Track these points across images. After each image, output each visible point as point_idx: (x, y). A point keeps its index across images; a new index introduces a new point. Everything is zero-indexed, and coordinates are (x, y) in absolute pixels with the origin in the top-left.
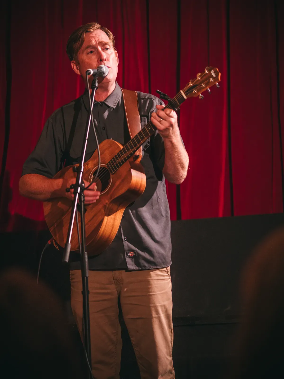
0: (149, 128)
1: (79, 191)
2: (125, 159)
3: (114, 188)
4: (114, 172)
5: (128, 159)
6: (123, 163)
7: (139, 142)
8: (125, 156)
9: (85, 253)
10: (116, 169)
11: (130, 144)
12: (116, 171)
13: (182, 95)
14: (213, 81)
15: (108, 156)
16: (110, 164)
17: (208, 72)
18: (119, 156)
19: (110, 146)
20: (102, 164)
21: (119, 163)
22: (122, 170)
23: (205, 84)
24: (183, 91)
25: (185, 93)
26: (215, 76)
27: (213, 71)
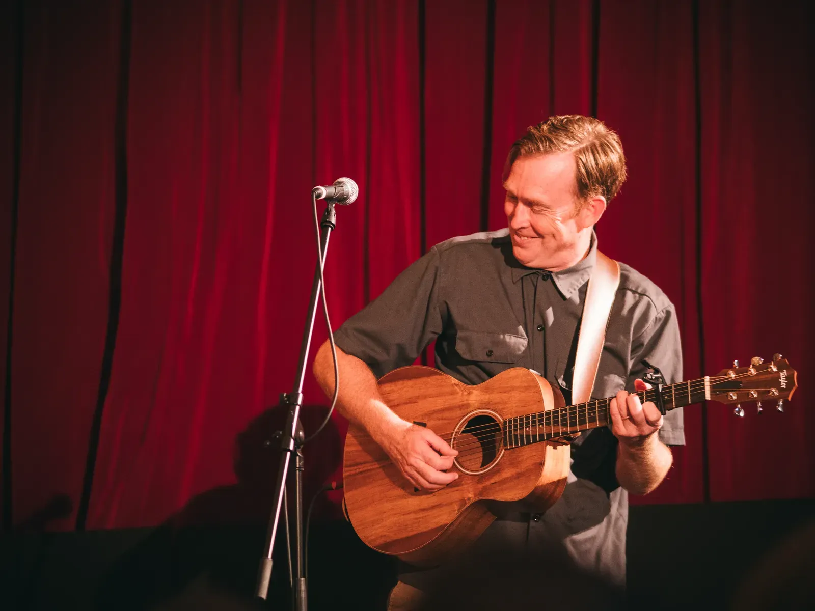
1: (291, 447)
4: (511, 447)
5: (547, 440)
7: (582, 422)
8: (545, 430)
9: (300, 581)
12: (515, 448)
13: (704, 388)
14: (777, 393)
15: (514, 405)
16: (510, 427)
17: (775, 369)
18: (534, 422)
19: (527, 388)
20: (496, 412)
21: (528, 436)
22: (527, 454)
23: (759, 393)
24: (710, 383)
25: (711, 388)
26: (785, 387)
27: (785, 372)
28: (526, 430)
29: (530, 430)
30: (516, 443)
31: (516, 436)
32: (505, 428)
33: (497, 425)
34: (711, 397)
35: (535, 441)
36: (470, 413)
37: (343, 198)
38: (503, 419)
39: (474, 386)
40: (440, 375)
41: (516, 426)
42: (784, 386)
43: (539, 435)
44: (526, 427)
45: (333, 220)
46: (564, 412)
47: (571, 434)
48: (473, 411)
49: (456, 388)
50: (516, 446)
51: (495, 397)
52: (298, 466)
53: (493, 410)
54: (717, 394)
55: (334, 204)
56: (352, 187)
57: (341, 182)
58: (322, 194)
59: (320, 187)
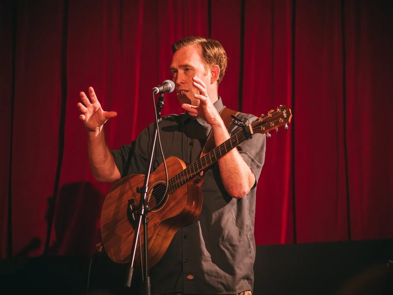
0: (213, 156)
2: (184, 181)
3: (168, 208)
4: (172, 192)
5: (186, 182)
6: (181, 185)
7: (200, 167)
8: (185, 178)
9: (147, 278)
10: (173, 189)
11: (191, 167)
12: (174, 191)
14: (283, 121)
16: (170, 183)
17: (280, 111)
18: (179, 176)
19: (174, 164)
20: (163, 180)
22: (180, 192)
23: (274, 123)
24: (252, 126)
25: (252, 128)
26: (286, 117)
27: (285, 111)
31: (173, 186)
34: (253, 132)
36: (151, 186)
37: (168, 90)
41: (172, 181)
44: (176, 180)
47: (196, 175)
51: (161, 174)
52: (146, 222)
53: (161, 180)
54: (256, 130)
55: (163, 95)
56: (172, 85)
57: (166, 83)
58: (157, 91)
59: (156, 88)
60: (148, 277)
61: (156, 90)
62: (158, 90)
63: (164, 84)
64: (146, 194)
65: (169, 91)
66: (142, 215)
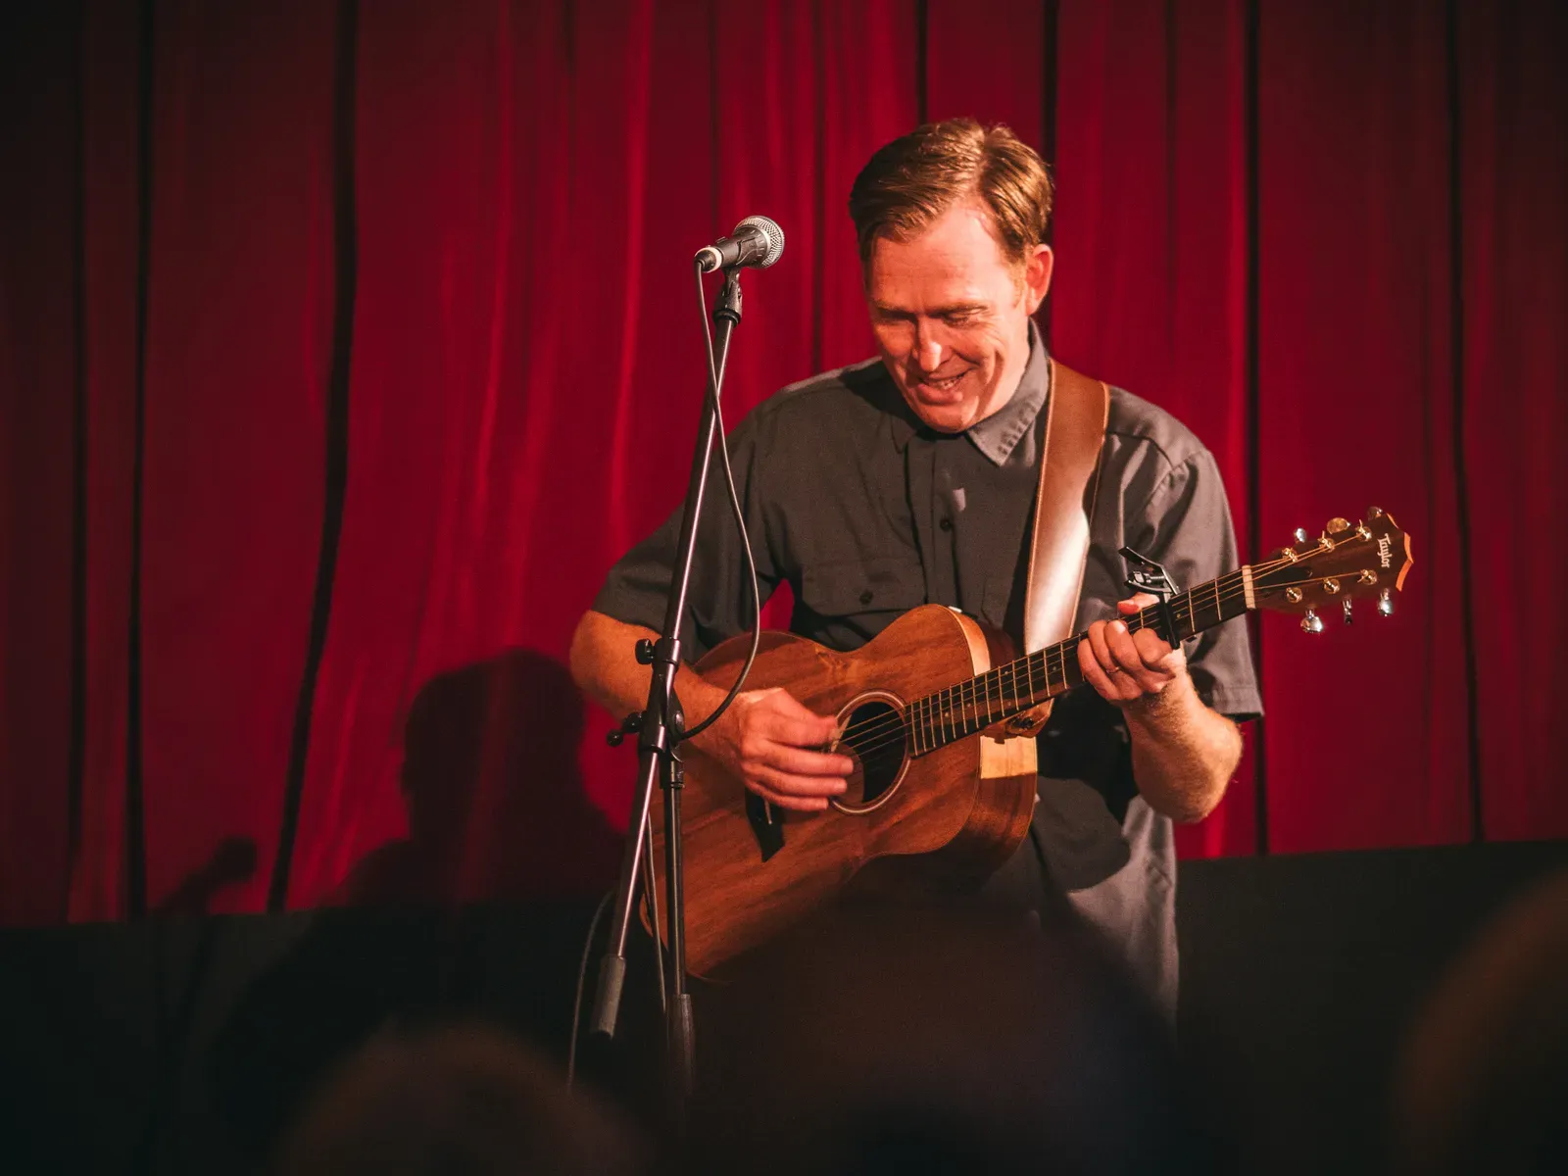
2: (971, 723)
3: (902, 814)
4: (921, 752)
5: (981, 728)
8: (976, 710)
9: (681, 1000)
12: (929, 752)
13: (1242, 588)
14: (1374, 579)
15: (922, 674)
16: (917, 715)
17: (1368, 536)
18: (957, 699)
19: (942, 641)
20: (892, 692)
21: (948, 727)
22: (949, 760)
23: (1342, 582)
24: (1254, 576)
25: (1254, 586)
26: (1388, 566)
27: (1388, 539)
28: (944, 716)
29: (950, 715)
30: (929, 744)
31: (928, 730)
32: (908, 719)
33: (896, 714)
34: (1256, 603)
35: (961, 735)
36: (847, 702)
37: (756, 259)
38: (905, 703)
39: (851, 653)
40: (794, 641)
41: (926, 712)
42: (1386, 564)
43: (967, 722)
44: (944, 712)
45: (737, 306)
46: (1006, 673)
47: (1021, 710)
48: (853, 698)
49: (823, 660)
50: (930, 749)
51: (890, 664)
52: (673, 780)
53: (887, 691)
54: (1266, 596)
55: (738, 276)
56: (773, 235)
57: (750, 229)
58: (714, 262)
59: (709, 248)
60: (685, 996)
61: (710, 258)
62: (717, 256)
63: (739, 235)
64: (672, 667)
65: (760, 260)
66: (656, 750)
